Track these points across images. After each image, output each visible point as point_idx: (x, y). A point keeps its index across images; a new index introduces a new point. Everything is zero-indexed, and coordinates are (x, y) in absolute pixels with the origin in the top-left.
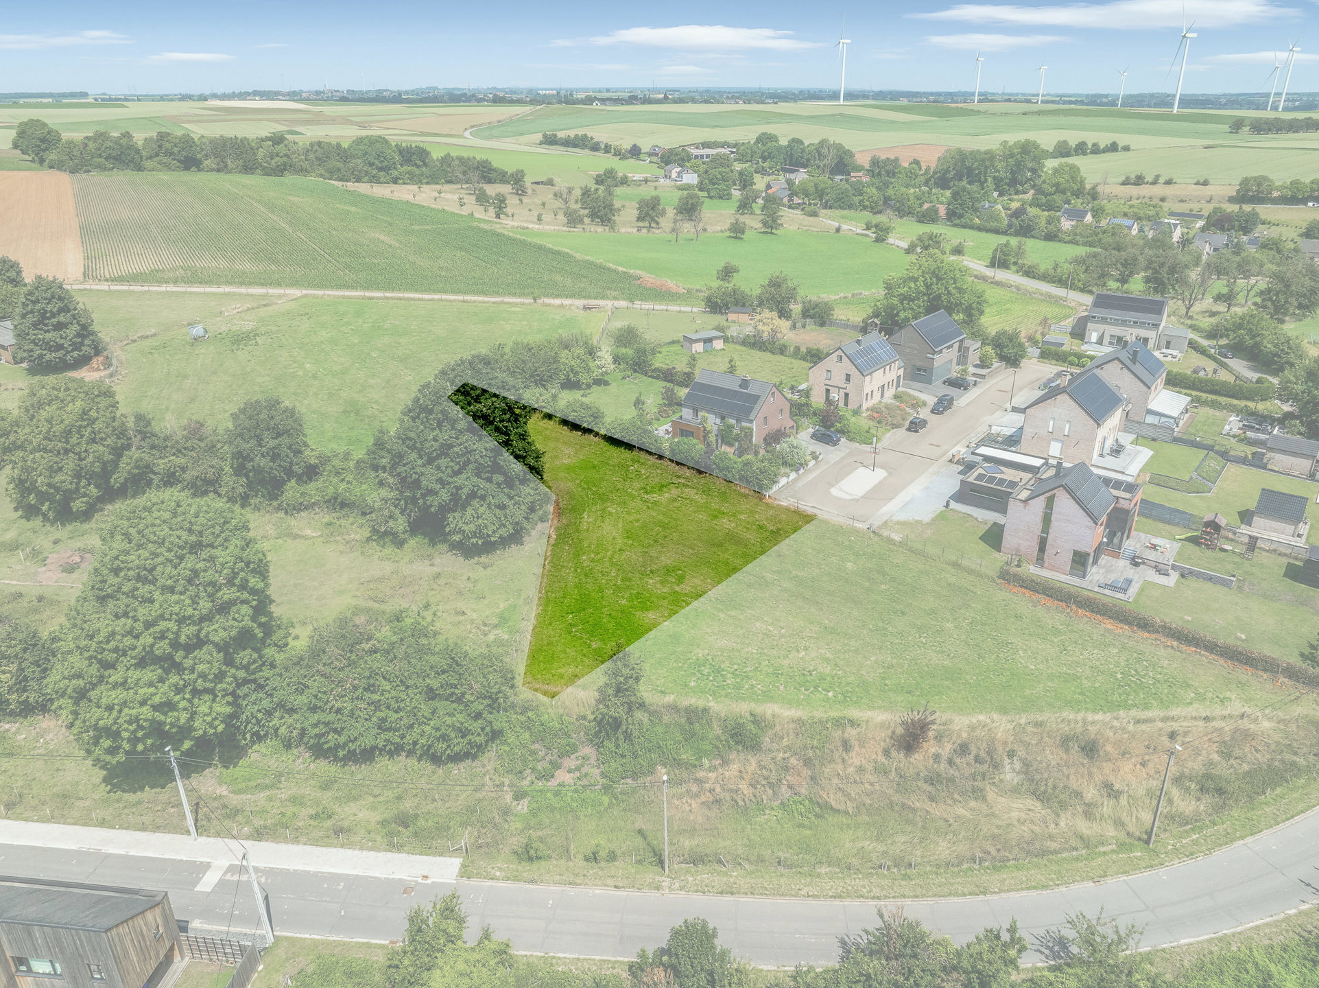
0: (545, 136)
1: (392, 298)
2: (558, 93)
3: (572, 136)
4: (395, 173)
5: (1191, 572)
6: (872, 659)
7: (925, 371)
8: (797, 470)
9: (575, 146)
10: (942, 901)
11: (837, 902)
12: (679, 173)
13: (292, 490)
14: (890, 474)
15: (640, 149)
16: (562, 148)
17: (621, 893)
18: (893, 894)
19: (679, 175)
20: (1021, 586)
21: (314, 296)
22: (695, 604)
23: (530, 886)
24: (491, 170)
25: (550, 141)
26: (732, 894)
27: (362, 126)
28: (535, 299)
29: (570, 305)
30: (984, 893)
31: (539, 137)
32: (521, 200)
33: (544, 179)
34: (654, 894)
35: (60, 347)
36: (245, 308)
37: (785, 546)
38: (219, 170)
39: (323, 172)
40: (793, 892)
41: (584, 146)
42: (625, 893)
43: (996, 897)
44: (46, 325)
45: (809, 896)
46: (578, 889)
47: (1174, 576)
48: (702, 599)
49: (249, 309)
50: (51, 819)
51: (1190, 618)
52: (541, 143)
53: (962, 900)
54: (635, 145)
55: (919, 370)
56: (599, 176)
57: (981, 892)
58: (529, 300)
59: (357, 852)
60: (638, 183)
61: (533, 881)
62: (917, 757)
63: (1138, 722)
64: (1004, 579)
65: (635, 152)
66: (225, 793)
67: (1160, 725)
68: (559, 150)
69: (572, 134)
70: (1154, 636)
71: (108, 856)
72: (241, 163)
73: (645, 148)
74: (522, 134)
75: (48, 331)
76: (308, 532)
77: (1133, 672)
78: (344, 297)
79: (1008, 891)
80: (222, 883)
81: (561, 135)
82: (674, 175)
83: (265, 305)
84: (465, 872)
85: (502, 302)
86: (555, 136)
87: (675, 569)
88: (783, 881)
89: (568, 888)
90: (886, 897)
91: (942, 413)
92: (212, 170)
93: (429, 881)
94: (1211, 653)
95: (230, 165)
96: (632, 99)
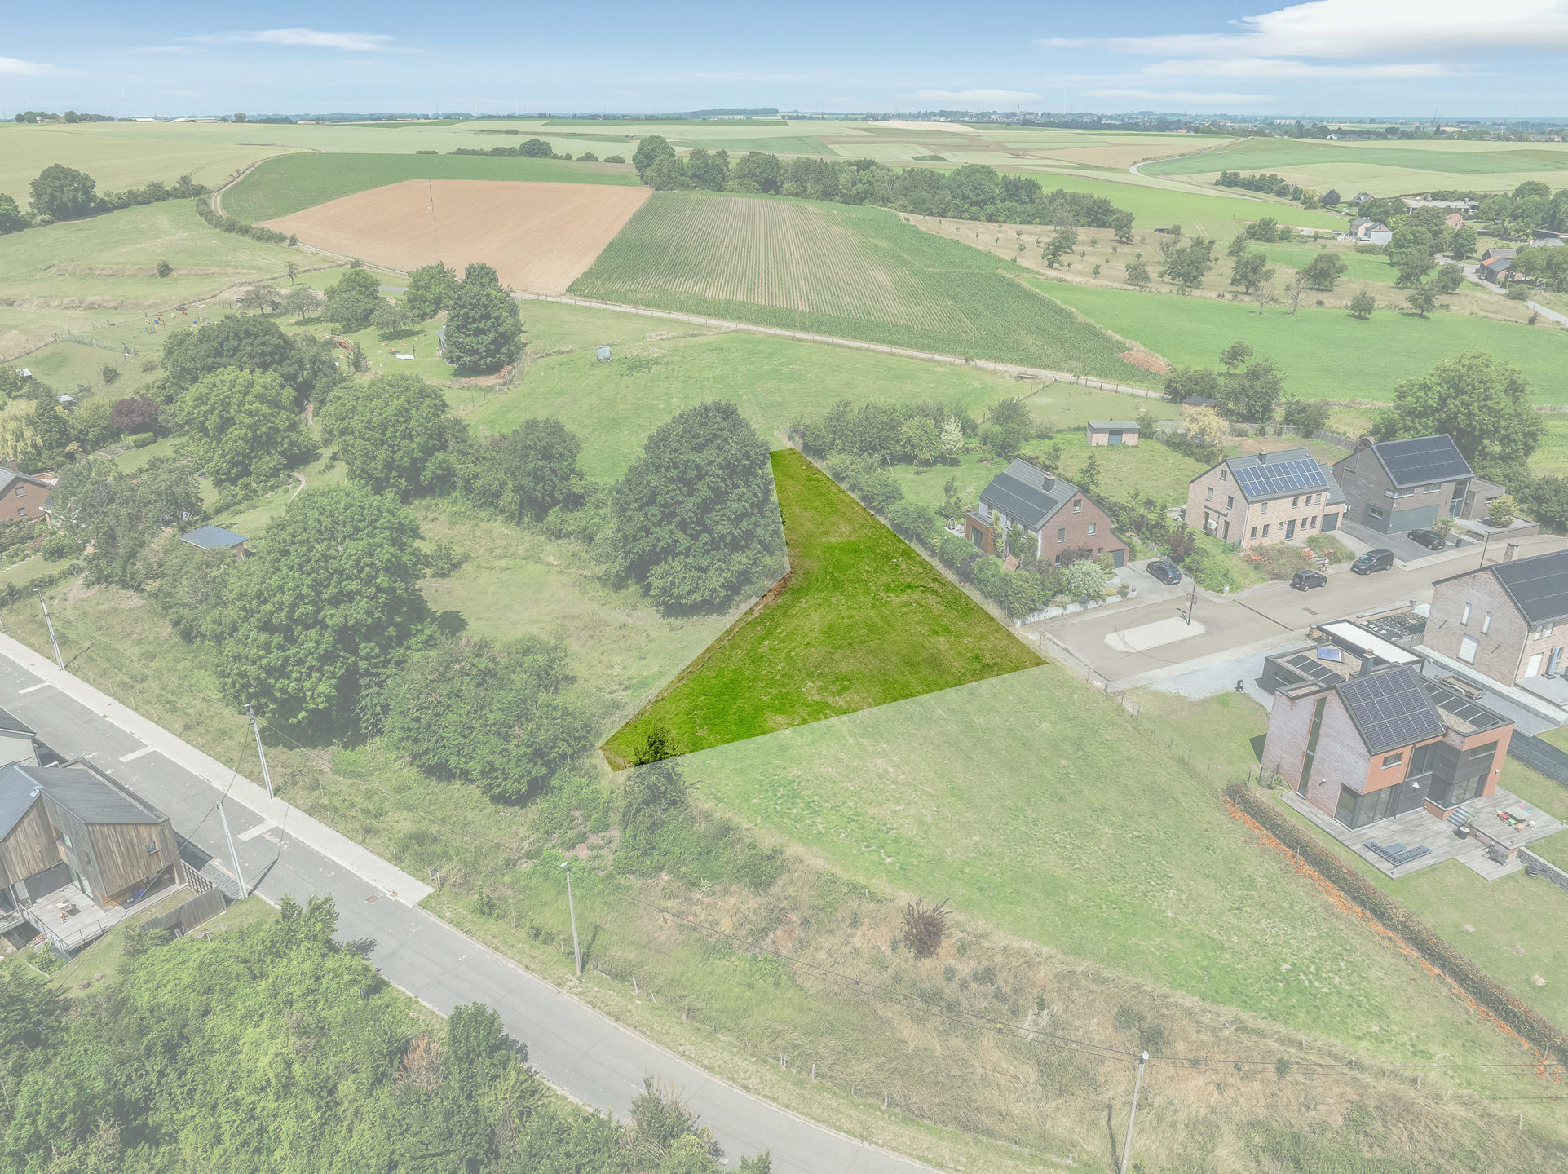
0: (1224, 175)
1: (821, 342)
2: (1298, 122)
3: (1257, 176)
4: (991, 209)
5: (1545, 870)
6: (976, 838)
7: (1380, 514)
8: (1083, 603)
9: (1259, 189)
10: (812, 1124)
11: (705, 1074)
12: (1367, 229)
13: (554, 516)
14: (1208, 632)
15: (1338, 197)
16: (1242, 191)
17: (528, 975)
18: (766, 1093)
19: (1368, 232)
20: (1248, 813)
21: (748, 332)
22: (834, 720)
23: (463, 936)
24: (1108, 211)
25: (1229, 181)
26: (617, 1019)
27: (1016, 154)
28: (967, 360)
29: (1005, 372)
30: (863, 1139)
31: (1217, 176)
32: (1115, 249)
33: (1169, 227)
34: (555, 989)
35: (475, 352)
36: (670, 336)
37: (985, 686)
38: (797, 195)
39: (906, 203)
40: (672, 1045)
41: (1269, 190)
42: (530, 977)
43: (872, 1148)
44: (469, 330)
45: (683, 1055)
46: (498, 955)
47: (1514, 865)
48: (845, 718)
49: (674, 337)
50: (201, 747)
51: (1472, 929)
52: (1217, 183)
53: (833, 1133)
54: (1332, 192)
55: (1374, 511)
56: (1252, 227)
57: (861, 1136)
58: (960, 361)
59: (366, 852)
60: (1303, 239)
61: (467, 932)
62: (926, 964)
63: (1244, 1029)
64: (1230, 797)
65: (1331, 200)
66: (328, 770)
67: (1273, 1044)
68: (1237, 193)
69: (1257, 174)
70: (1390, 934)
71: (212, 788)
72: (821, 188)
73: (1347, 196)
74: (1201, 171)
75: (469, 335)
76: (552, 559)
77: (1312, 969)
78: (775, 336)
79: (894, 1149)
80: (260, 838)
81: (1245, 174)
82: (1361, 231)
83: (692, 336)
84: (424, 904)
85: (931, 360)
86: (1237, 175)
87: (845, 678)
88: (676, 1029)
89: (490, 951)
90: (756, 1092)
91: (1364, 572)
92: (790, 194)
93: (394, 898)
94: (1462, 985)
95: (809, 190)
96: (1392, 133)
